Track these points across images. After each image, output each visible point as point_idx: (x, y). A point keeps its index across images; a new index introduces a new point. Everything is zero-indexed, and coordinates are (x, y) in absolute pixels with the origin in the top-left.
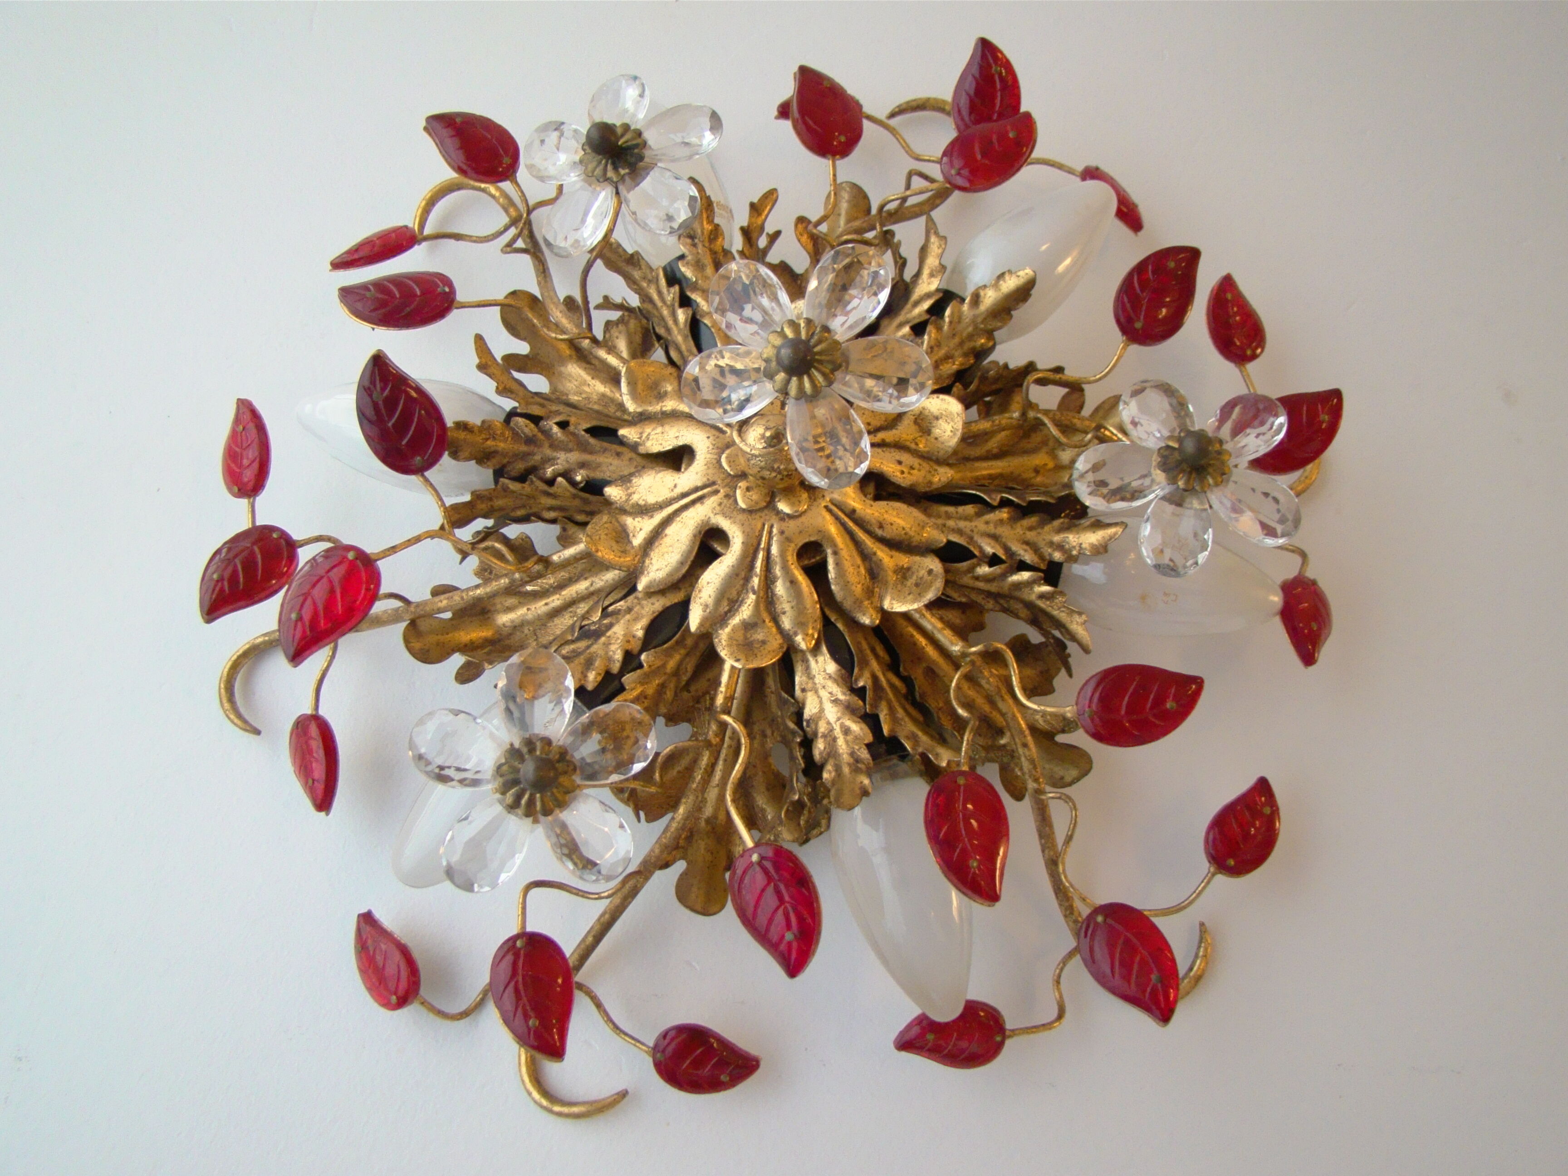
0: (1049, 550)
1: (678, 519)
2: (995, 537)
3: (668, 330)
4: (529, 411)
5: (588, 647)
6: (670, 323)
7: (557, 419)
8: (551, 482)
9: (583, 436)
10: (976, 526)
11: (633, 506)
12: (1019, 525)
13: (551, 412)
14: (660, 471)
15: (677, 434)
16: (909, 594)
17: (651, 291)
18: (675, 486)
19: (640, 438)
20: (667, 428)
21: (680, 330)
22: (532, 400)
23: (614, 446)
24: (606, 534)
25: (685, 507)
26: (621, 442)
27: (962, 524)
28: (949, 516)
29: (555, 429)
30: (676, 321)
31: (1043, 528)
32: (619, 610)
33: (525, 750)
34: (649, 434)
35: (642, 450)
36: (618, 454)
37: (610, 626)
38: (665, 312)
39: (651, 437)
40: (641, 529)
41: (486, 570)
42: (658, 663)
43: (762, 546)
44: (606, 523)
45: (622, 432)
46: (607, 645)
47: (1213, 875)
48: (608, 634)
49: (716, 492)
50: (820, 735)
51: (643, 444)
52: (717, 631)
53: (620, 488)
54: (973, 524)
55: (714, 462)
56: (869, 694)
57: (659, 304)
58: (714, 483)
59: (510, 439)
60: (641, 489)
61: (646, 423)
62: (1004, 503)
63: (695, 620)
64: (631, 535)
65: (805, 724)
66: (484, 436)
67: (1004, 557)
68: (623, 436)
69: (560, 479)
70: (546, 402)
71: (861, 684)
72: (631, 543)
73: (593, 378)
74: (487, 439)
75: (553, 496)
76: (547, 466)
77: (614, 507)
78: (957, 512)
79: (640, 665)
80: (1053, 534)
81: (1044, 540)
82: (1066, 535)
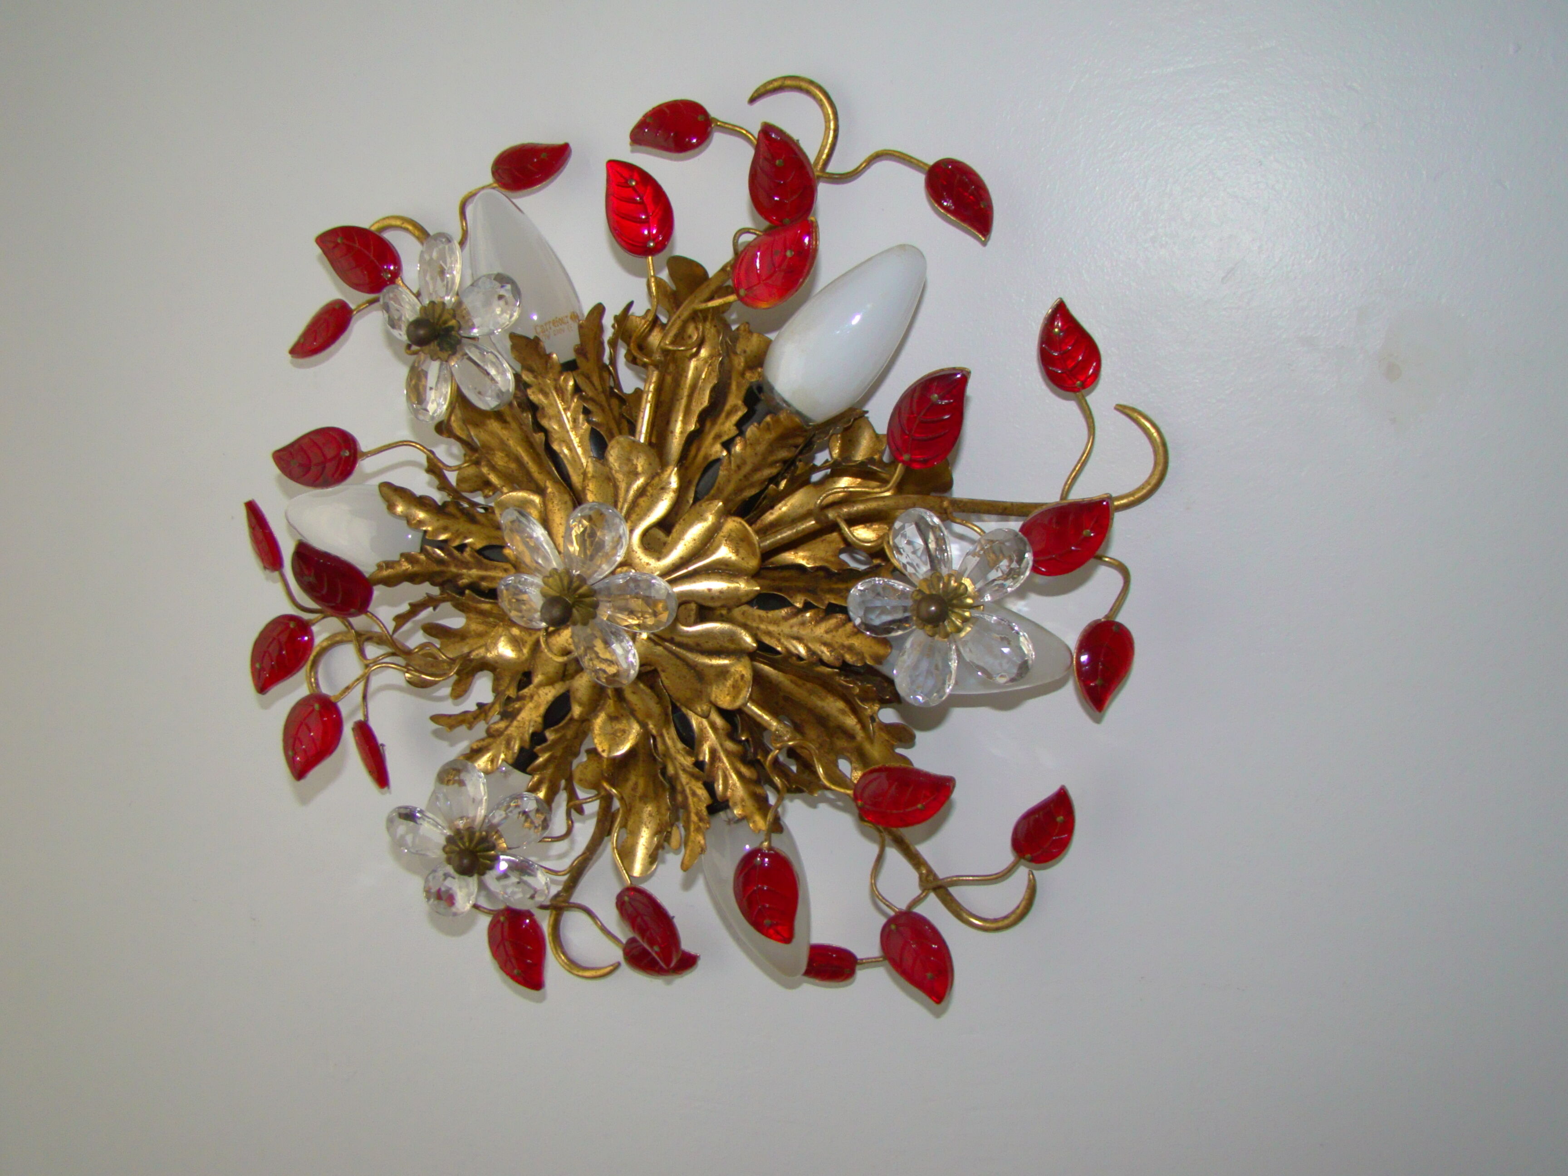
0: (842, 652)
2: (799, 639)
5: (507, 728)
9: (477, 557)
10: (782, 631)
12: (820, 626)
16: (728, 695)
27: (773, 627)
28: (761, 619)
29: (456, 553)
31: (837, 631)
33: (456, 838)
36: (506, 569)
37: (519, 710)
42: (556, 738)
46: (520, 726)
47: (1019, 862)
48: (520, 717)
52: (593, 719)
54: (780, 629)
59: (424, 564)
62: (807, 606)
63: (577, 711)
66: (404, 568)
69: (468, 591)
71: (701, 758)
76: (458, 579)
78: (767, 617)
79: (545, 740)
80: (844, 639)
81: (837, 642)
82: (853, 642)
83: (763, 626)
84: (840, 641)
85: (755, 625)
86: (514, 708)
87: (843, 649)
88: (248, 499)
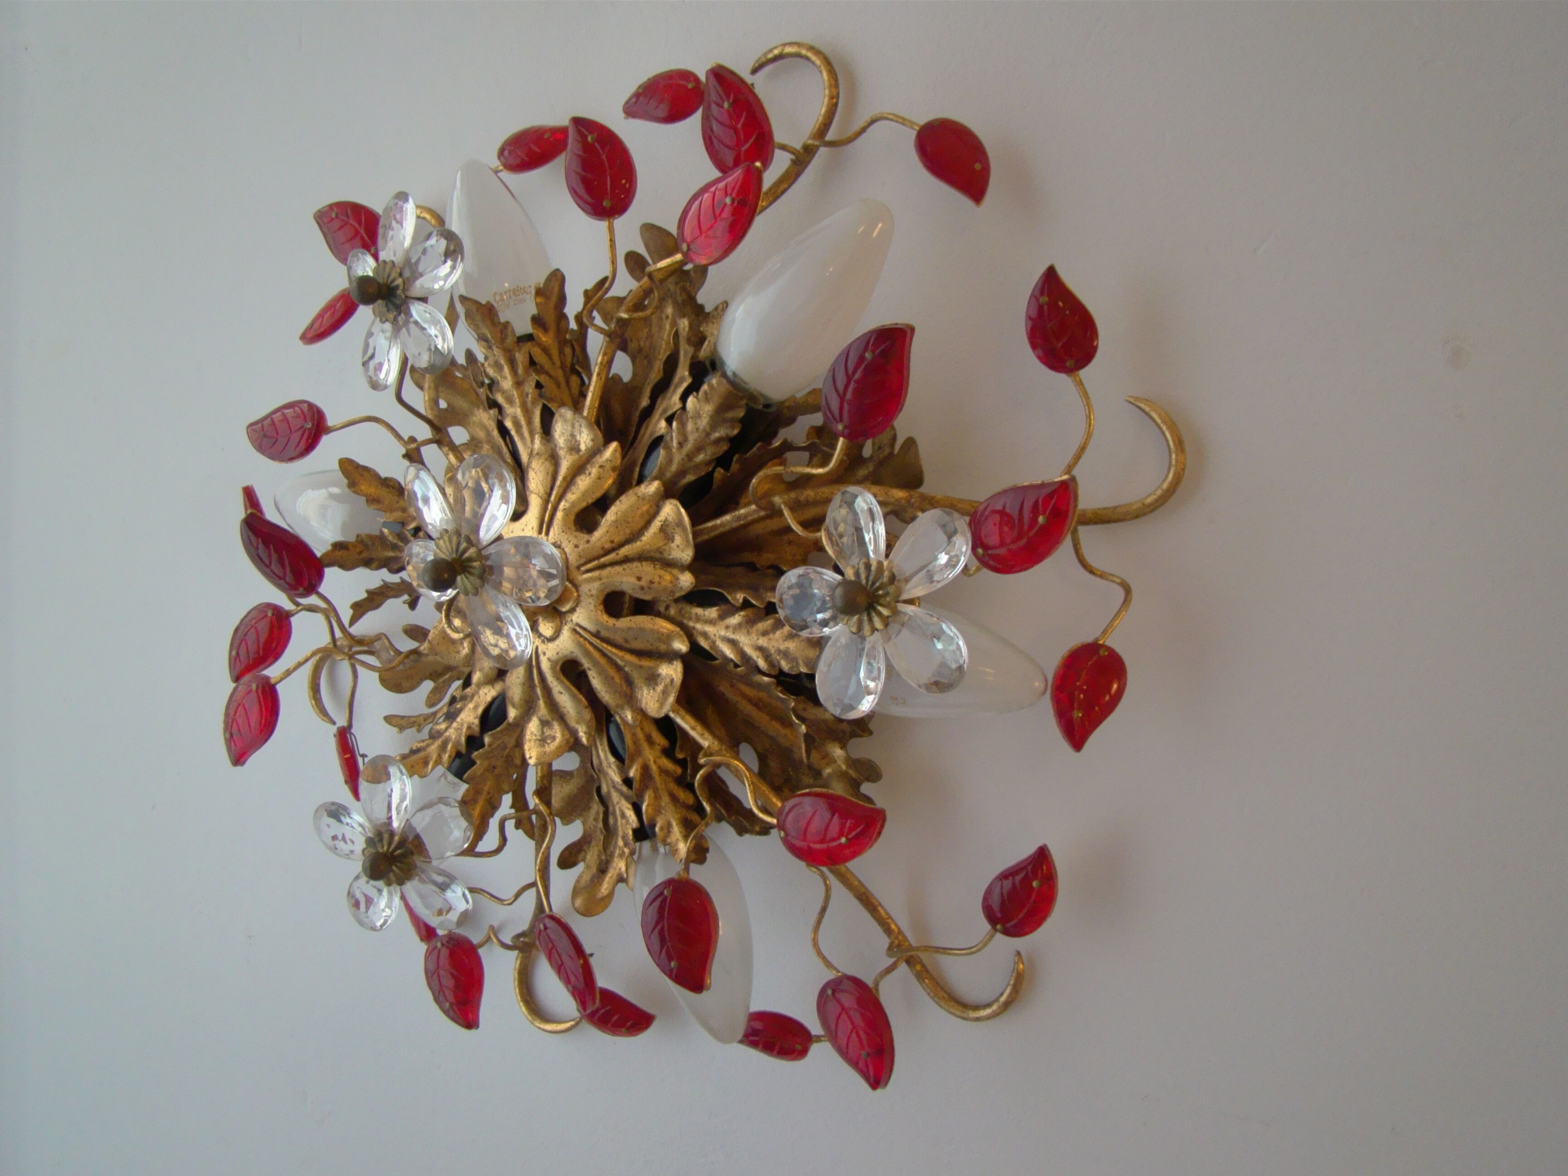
2: (733, 643)
5: (446, 729)
10: (718, 630)
12: (752, 629)
27: (708, 627)
28: (698, 619)
31: (774, 633)
32: (467, 696)
33: (376, 839)
37: (460, 711)
42: (497, 742)
46: (459, 727)
47: (994, 933)
48: (461, 717)
54: (715, 629)
56: (636, 785)
59: (380, 548)
66: (359, 548)
67: (740, 663)
74: (361, 552)
78: (704, 615)
80: (781, 642)
81: (773, 647)
82: (788, 646)
83: (699, 626)
84: (776, 645)
85: (691, 624)
86: (456, 709)
87: (779, 654)
88: (245, 485)
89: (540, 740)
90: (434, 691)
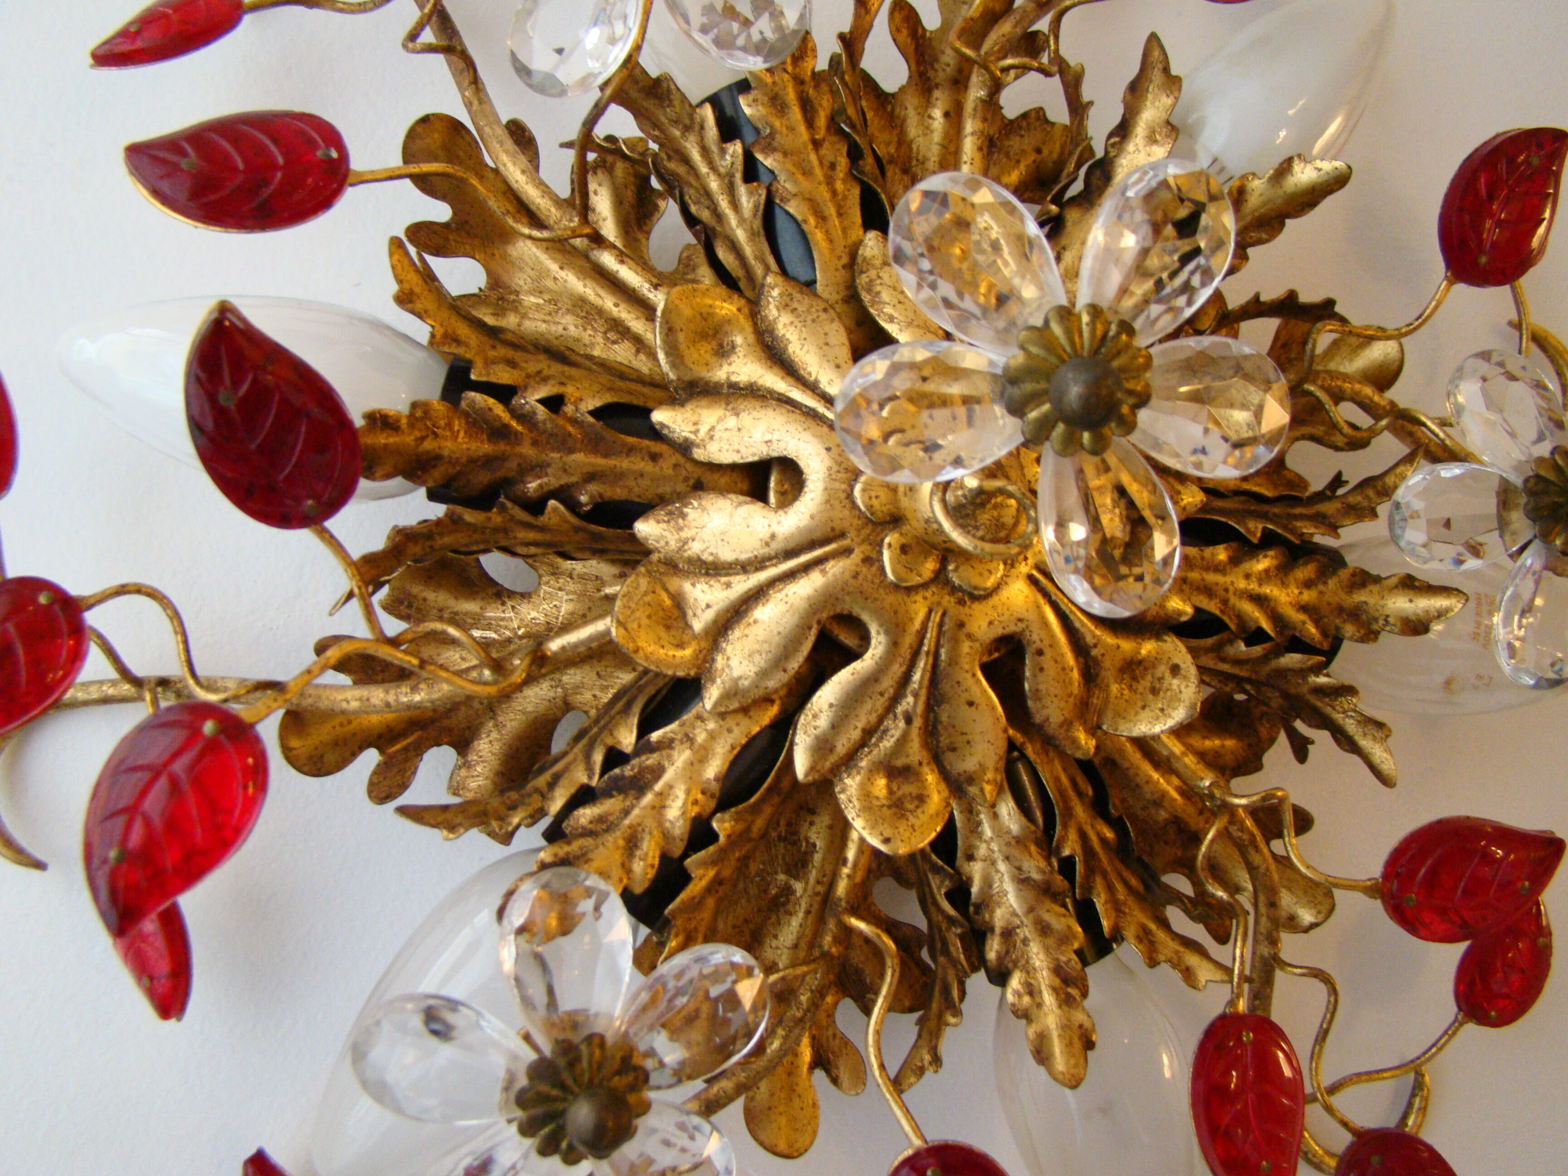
0: (1337, 621)
1: (779, 595)
2: (1260, 600)
3: (718, 216)
4: (493, 379)
5: (626, 812)
6: (724, 204)
7: (543, 392)
8: (536, 506)
9: (591, 425)
10: (1232, 582)
11: (690, 561)
12: (1291, 578)
13: (528, 376)
14: (740, 504)
15: (768, 437)
16: (1143, 707)
17: (688, 145)
18: (773, 536)
19: (696, 432)
20: (746, 419)
21: (742, 221)
22: (492, 353)
23: (646, 443)
24: (649, 617)
25: (790, 576)
26: (656, 434)
27: (1212, 578)
29: (542, 412)
30: (735, 205)
31: (1325, 583)
32: (672, 740)
34: (712, 429)
35: (698, 454)
36: (654, 457)
37: (658, 771)
38: (714, 184)
39: (717, 437)
40: (708, 606)
41: (401, 602)
42: (740, 827)
43: (925, 648)
44: (646, 593)
45: (659, 416)
46: (659, 808)
47: (1461, 1024)
48: (658, 787)
49: (847, 552)
50: (998, 930)
51: (702, 445)
52: (841, 780)
53: (664, 526)
54: (1228, 579)
55: (843, 496)
56: (1079, 868)
57: (704, 169)
58: (842, 535)
59: (462, 434)
60: (706, 534)
61: (704, 402)
62: (1269, 541)
63: (803, 759)
64: (690, 613)
65: (971, 909)
66: (417, 434)
67: (1272, 633)
68: (663, 425)
69: (552, 503)
70: (518, 356)
71: (1066, 852)
72: (690, 627)
73: (562, 268)
74: (423, 439)
75: (542, 529)
76: (529, 479)
77: (655, 557)
78: (1203, 558)
79: (713, 837)
80: (1343, 596)
81: (1329, 604)
82: (1363, 599)
84: (1334, 600)
89: (889, 807)
90: (380, 771)
